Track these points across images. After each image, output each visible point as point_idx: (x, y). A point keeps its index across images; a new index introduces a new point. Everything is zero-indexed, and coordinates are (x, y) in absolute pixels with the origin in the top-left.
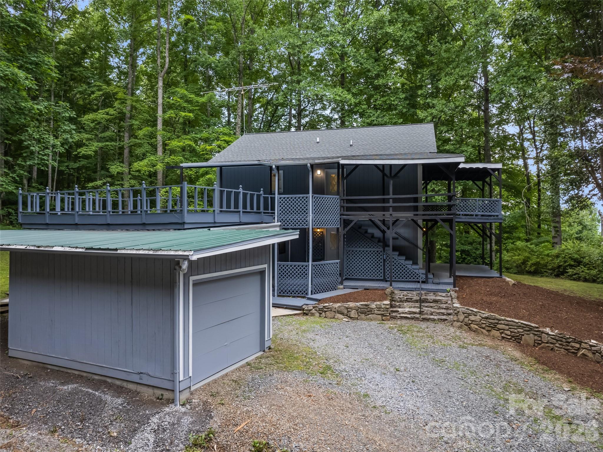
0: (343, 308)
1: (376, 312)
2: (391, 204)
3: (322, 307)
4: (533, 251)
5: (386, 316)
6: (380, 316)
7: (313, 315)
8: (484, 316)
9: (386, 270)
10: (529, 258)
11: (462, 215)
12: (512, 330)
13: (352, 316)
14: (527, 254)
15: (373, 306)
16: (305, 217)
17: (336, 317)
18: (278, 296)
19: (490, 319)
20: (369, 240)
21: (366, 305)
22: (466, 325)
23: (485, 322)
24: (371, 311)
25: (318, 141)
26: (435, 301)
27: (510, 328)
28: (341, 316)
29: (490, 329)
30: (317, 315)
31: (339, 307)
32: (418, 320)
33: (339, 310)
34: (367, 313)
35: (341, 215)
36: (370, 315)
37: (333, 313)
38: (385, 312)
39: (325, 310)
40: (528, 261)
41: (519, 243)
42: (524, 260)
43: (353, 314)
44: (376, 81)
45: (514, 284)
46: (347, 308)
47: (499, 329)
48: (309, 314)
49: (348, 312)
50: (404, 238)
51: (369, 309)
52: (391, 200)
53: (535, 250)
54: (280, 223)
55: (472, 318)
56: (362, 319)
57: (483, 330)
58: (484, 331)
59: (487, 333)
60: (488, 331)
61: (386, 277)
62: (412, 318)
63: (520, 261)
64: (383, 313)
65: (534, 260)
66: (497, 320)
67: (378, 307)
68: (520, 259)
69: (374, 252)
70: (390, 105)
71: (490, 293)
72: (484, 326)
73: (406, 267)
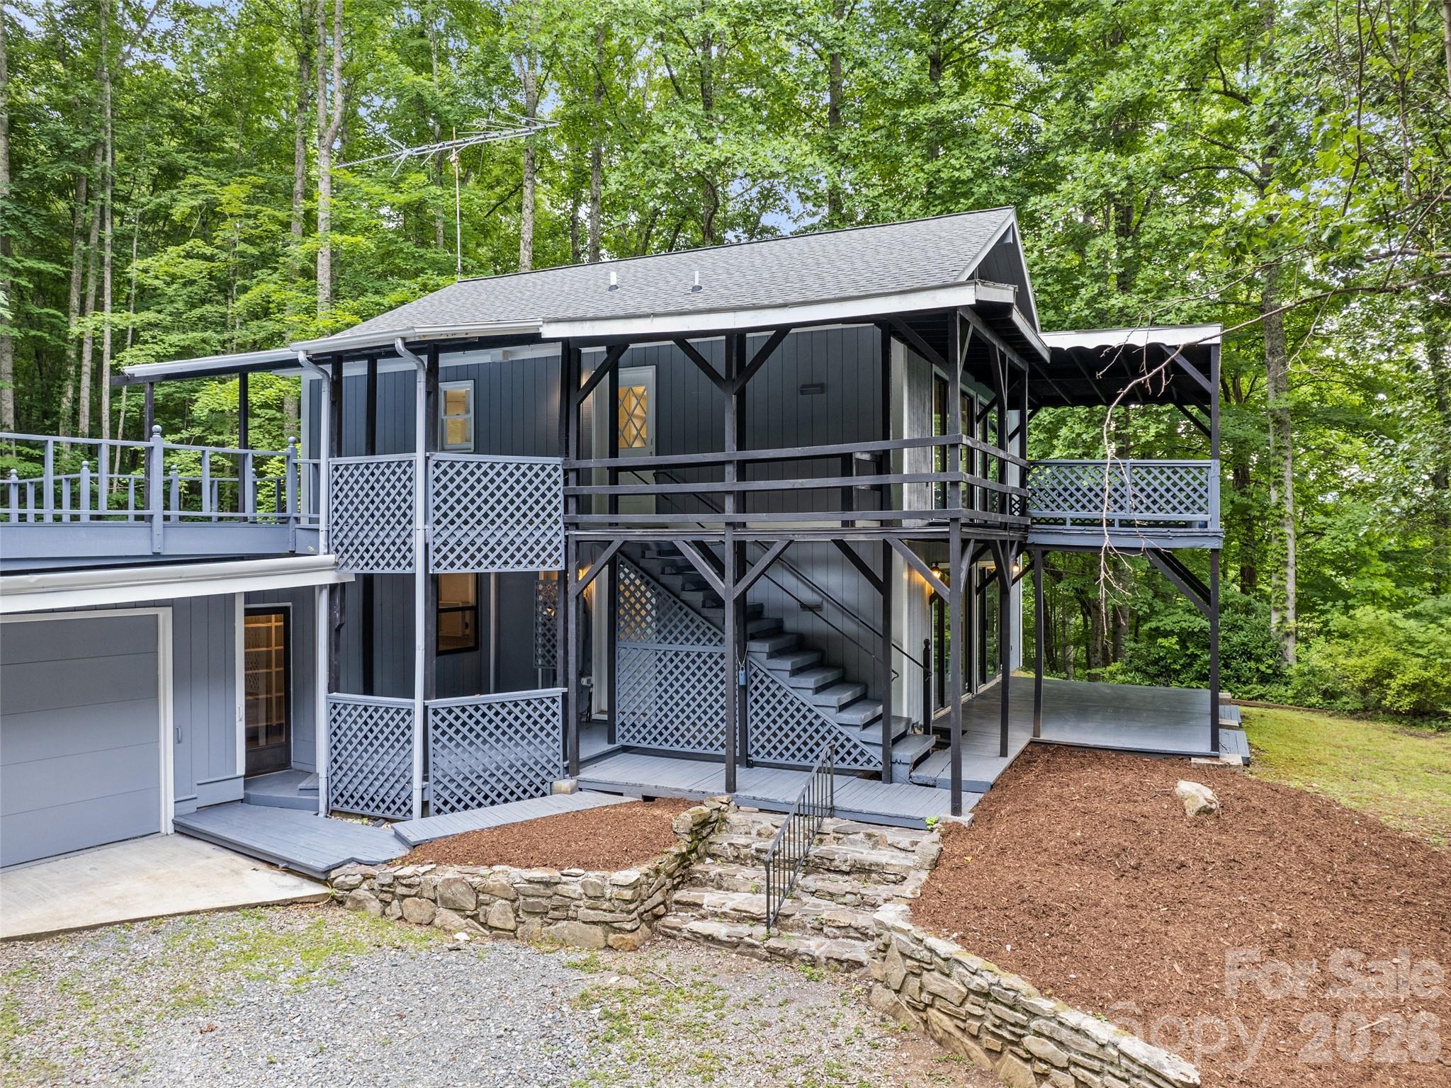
0: (462, 889)
1: (584, 913)
2: (730, 482)
3: (388, 880)
4: (1412, 642)
5: (621, 930)
6: (598, 930)
7: (359, 905)
8: (976, 982)
9: (751, 726)
10: (1394, 663)
11: (1074, 523)
12: (1080, 1073)
13: (494, 922)
14: (1388, 652)
15: (573, 889)
16: (404, 534)
17: (437, 921)
18: (331, 812)
19: (996, 1001)
20: (692, 614)
21: (547, 884)
22: (915, 1008)
23: (979, 1011)
24: (567, 907)
25: (613, 282)
26: (862, 870)
27: (1076, 1065)
28: (454, 919)
29: (996, 1045)
30: (375, 906)
31: (449, 883)
32: (753, 955)
33: (448, 895)
34: (552, 914)
35: (567, 526)
36: (560, 924)
37: (428, 907)
38: (619, 916)
39: (400, 890)
40: (1390, 676)
41: (1366, 615)
42: (1377, 670)
43: (499, 913)
44: (907, 111)
45: (1206, 811)
46: (476, 891)
47: (1030, 1058)
48: (349, 904)
49: (479, 904)
50: (842, 608)
51: (556, 901)
52: (730, 471)
53: (1422, 638)
54: (332, 558)
55: (933, 981)
56: (530, 940)
57: (970, 1043)
58: (976, 1051)
59: (987, 1063)
60: (989, 1051)
61: (751, 752)
62: (734, 945)
63: (1364, 676)
64: (609, 917)
65: (1412, 671)
66: (1026, 1011)
67: (591, 892)
68: (1363, 669)
69: (699, 655)
70: (955, 183)
71: (1079, 849)
72: (974, 1025)
73: (817, 717)
